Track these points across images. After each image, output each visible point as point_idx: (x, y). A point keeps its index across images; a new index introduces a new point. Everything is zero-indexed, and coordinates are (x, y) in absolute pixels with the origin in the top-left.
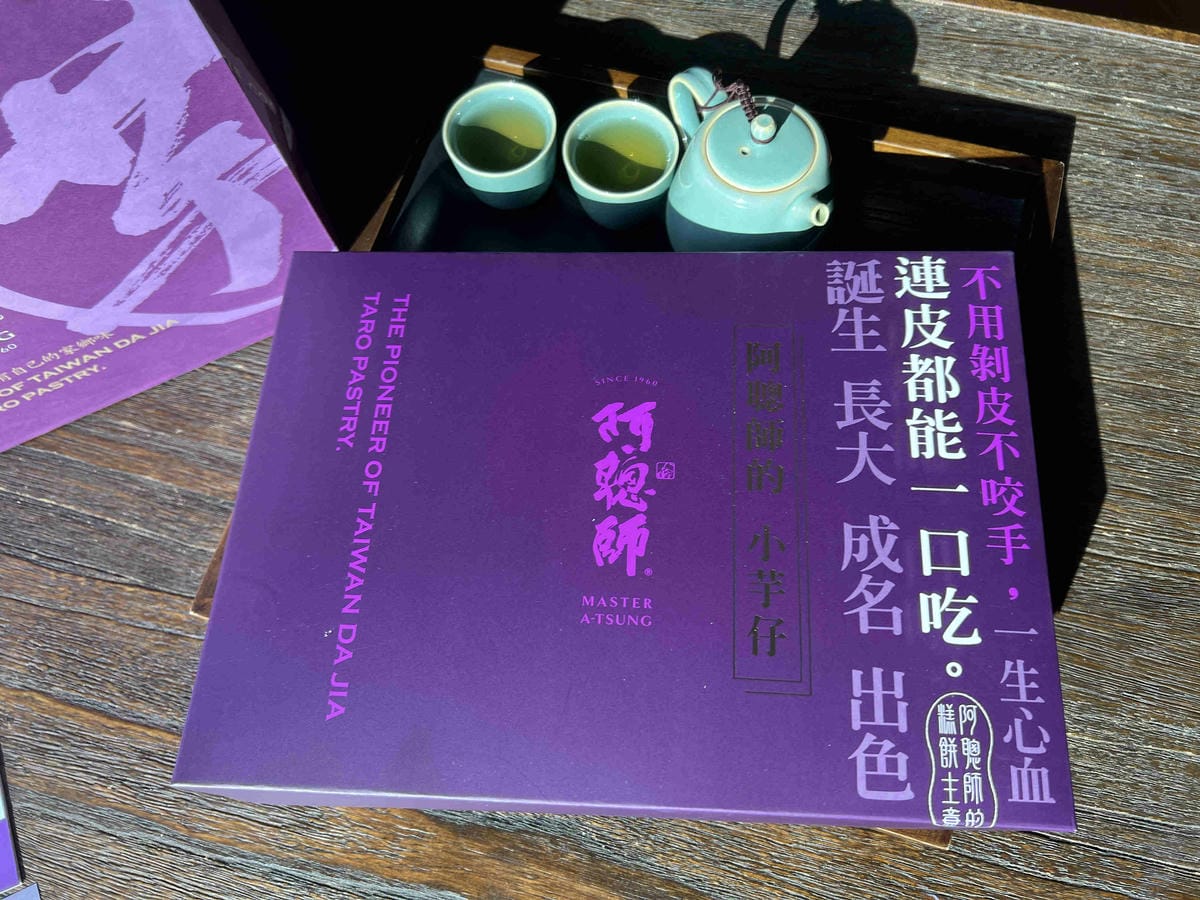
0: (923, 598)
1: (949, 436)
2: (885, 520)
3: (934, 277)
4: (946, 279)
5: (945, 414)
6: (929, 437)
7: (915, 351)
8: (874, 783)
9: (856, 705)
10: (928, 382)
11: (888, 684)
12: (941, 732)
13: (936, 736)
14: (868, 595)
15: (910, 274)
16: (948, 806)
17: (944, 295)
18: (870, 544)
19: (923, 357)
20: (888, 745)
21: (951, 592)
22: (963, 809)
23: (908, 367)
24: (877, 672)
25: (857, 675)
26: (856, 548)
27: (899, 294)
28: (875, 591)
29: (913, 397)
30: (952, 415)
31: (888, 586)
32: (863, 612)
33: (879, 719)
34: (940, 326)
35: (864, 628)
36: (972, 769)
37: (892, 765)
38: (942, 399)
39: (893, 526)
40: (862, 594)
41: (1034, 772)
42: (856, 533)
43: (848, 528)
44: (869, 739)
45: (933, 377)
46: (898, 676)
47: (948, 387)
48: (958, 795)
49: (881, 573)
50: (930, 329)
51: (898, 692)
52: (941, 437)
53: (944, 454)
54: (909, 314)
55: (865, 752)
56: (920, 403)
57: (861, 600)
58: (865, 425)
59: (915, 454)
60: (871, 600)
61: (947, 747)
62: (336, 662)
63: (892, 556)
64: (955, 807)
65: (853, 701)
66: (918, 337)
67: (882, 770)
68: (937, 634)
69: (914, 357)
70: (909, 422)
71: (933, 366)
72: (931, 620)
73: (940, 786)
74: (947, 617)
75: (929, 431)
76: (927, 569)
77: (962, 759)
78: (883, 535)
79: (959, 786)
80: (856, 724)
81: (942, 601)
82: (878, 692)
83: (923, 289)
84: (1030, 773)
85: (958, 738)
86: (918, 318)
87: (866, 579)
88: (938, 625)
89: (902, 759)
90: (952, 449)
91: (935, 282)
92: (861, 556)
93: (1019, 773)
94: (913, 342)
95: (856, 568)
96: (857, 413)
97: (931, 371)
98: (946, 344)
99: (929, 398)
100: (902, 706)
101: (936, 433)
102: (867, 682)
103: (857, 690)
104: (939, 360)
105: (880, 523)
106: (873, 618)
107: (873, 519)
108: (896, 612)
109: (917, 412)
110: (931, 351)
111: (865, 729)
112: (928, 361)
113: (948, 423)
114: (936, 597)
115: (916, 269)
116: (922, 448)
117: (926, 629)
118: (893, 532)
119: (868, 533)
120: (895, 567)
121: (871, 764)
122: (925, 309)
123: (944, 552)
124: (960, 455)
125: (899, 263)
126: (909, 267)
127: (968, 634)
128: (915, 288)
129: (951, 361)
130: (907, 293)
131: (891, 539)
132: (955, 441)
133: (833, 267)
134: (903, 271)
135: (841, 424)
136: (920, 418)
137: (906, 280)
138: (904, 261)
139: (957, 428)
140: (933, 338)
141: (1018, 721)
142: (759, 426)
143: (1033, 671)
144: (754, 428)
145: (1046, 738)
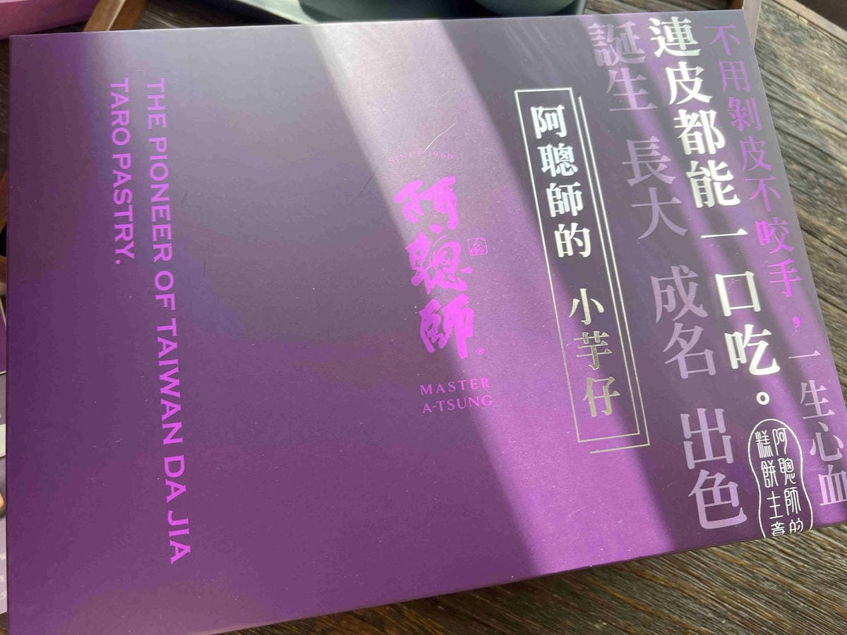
0: (728, 337)
1: (724, 184)
2: (685, 269)
3: (684, 35)
4: (695, 38)
5: (717, 164)
6: (707, 186)
7: (682, 106)
8: (713, 514)
9: (688, 446)
10: (697, 135)
11: (712, 422)
12: (761, 456)
13: (757, 460)
14: (683, 342)
15: (663, 34)
16: (774, 521)
17: (696, 53)
18: (677, 293)
19: (689, 112)
20: (719, 477)
21: (749, 328)
22: (786, 521)
23: (679, 123)
24: (701, 413)
25: (685, 418)
27: (658, 53)
28: (687, 337)
29: (688, 151)
30: (723, 165)
31: (698, 331)
32: (680, 358)
33: (709, 456)
34: (698, 82)
35: (685, 374)
36: (790, 485)
37: (725, 494)
38: (712, 151)
39: (693, 275)
40: (677, 343)
41: (836, 476)
42: (663, 285)
43: (655, 281)
44: (704, 475)
45: (701, 129)
46: (719, 413)
47: (715, 139)
48: (782, 510)
49: (691, 320)
50: (691, 85)
51: (721, 428)
52: (717, 186)
53: (723, 202)
54: (670, 71)
55: (701, 488)
56: (695, 155)
57: (677, 348)
58: (653, 181)
59: (699, 204)
60: (686, 346)
61: (768, 469)
63: (696, 303)
64: (779, 520)
65: (685, 443)
66: (681, 94)
67: (718, 501)
68: (744, 368)
69: (682, 112)
70: (689, 174)
71: (699, 119)
72: (738, 357)
73: (767, 504)
74: (750, 352)
75: (707, 180)
76: (727, 311)
77: (780, 476)
78: (686, 283)
79: (781, 501)
80: (691, 464)
81: (743, 338)
82: (705, 431)
83: (677, 48)
84: (833, 478)
85: (775, 458)
86: (678, 75)
87: (678, 328)
88: (744, 361)
89: (733, 487)
90: (728, 196)
91: (686, 41)
92: (671, 306)
93: (826, 479)
94: (678, 99)
95: (668, 317)
96: (644, 170)
97: (698, 124)
98: (706, 99)
99: (701, 150)
100: (726, 440)
101: (712, 182)
102: (695, 424)
103: (688, 433)
104: (703, 113)
105: (681, 272)
106: (691, 363)
107: (675, 270)
108: (708, 354)
109: (694, 164)
110: (693, 106)
111: (699, 467)
112: (694, 116)
113: (722, 172)
114: (737, 335)
115: (667, 29)
116: (704, 198)
117: (735, 366)
118: (693, 280)
119: (673, 283)
120: (701, 312)
121: (708, 497)
122: (683, 67)
123: (739, 291)
124: (736, 201)
125: (652, 24)
126: (661, 27)
127: (769, 364)
128: (670, 47)
129: (713, 113)
130: (664, 53)
131: (693, 286)
132: (729, 188)
133: (595, 30)
134: (657, 31)
135: (632, 182)
136: (698, 170)
137: (661, 40)
138: (656, 22)
139: (729, 176)
140: (695, 93)
141: (818, 435)
142: (558, 190)
143: (822, 388)
144: (554, 193)
145: (841, 445)
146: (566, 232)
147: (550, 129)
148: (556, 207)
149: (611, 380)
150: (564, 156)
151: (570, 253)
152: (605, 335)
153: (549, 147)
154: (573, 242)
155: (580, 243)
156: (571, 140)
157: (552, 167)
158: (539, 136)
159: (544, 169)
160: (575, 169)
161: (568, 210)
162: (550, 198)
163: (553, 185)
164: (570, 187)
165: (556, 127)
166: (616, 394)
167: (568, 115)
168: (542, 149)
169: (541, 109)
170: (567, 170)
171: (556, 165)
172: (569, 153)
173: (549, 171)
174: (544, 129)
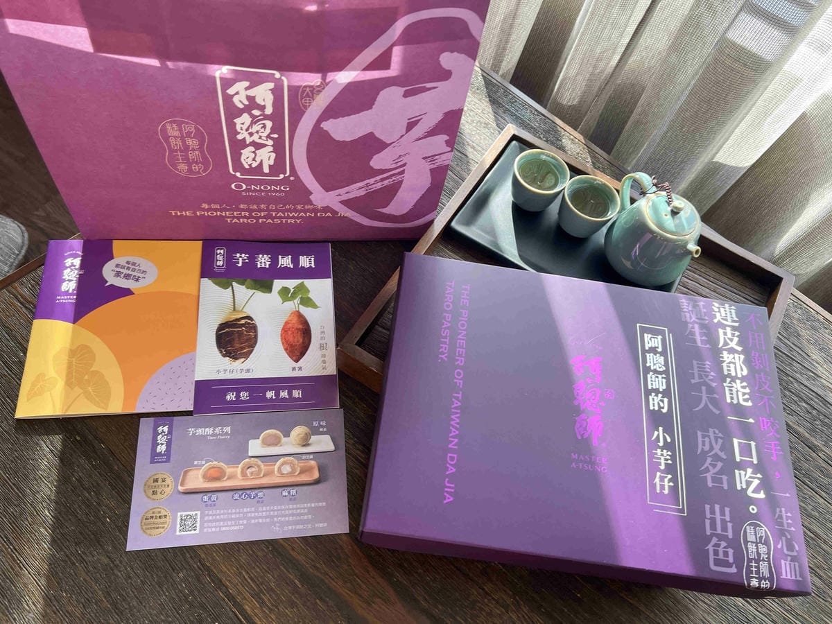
0: (737, 472)
1: (744, 394)
2: (717, 432)
3: (731, 315)
4: (737, 317)
5: (741, 383)
6: (734, 392)
7: (725, 350)
8: (718, 562)
9: (708, 522)
10: (732, 366)
11: (723, 513)
12: (748, 540)
13: (746, 542)
14: (710, 468)
15: (719, 312)
16: (753, 577)
17: (737, 324)
18: (710, 442)
19: (729, 353)
20: (723, 544)
21: (749, 471)
22: (760, 579)
23: (722, 357)
24: (717, 507)
25: (707, 507)
26: (704, 444)
27: (716, 321)
28: (714, 466)
29: (726, 373)
30: (745, 384)
31: (720, 465)
32: (709, 476)
33: (719, 531)
34: (736, 339)
35: (710, 484)
36: (763, 560)
37: (726, 554)
38: (739, 376)
39: (720, 435)
40: (707, 467)
41: (792, 564)
42: (704, 437)
43: (699, 433)
44: (714, 540)
45: (734, 363)
46: (727, 510)
47: (742, 370)
48: (758, 572)
49: (717, 458)
50: (731, 340)
51: (728, 518)
52: (740, 394)
53: (742, 402)
54: (721, 331)
55: (713, 546)
56: (729, 376)
57: (707, 470)
58: (705, 384)
59: (729, 400)
60: (713, 471)
61: (752, 548)
62: (447, 473)
63: (721, 450)
64: (756, 578)
65: (706, 520)
66: (726, 344)
67: (721, 556)
68: (744, 491)
69: (725, 353)
70: (725, 384)
71: (734, 358)
72: (741, 483)
73: (749, 567)
74: (749, 483)
75: (734, 390)
76: (738, 458)
77: (759, 554)
78: (716, 439)
79: (758, 567)
80: (708, 532)
81: (745, 475)
82: (718, 517)
83: (726, 320)
84: (790, 564)
85: (757, 544)
86: (725, 334)
87: (709, 460)
88: (744, 487)
89: (731, 551)
90: (746, 400)
91: (732, 317)
92: (707, 448)
93: (785, 564)
94: (724, 345)
95: (704, 453)
96: (700, 377)
97: (733, 361)
98: (739, 349)
99: (733, 374)
100: (730, 525)
101: (737, 391)
102: (713, 512)
103: (708, 515)
104: (736, 355)
105: (715, 433)
106: (714, 480)
107: (711, 430)
108: (725, 478)
109: (728, 380)
110: (732, 351)
111: (712, 535)
112: (731, 356)
113: (744, 387)
114: (743, 473)
115: (722, 310)
116: (732, 398)
117: (739, 488)
118: (721, 438)
119: (709, 436)
120: (723, 455)
121: (716, 553)
122: (728, 330)
123: (746, 450)
124: (750, 404)
125: (713, 305)
126: (719, 308)
127: (759, 493)
128: (722, 319)
129: (742, 357)
130: (719, 321)
131: (720, 441)
132: (747, 396)
133: (683, 302)
134: (716, 310)
135: (693, 381)
136: (730, 383)
137: (718, 314)
138: (717, 305)
139: (747, 390)
140: (733, 344)
141: (784, 538)
142: (653, 377)
143: (789, 514)
144: (651, 377)
145: (797, 548)
146: (655, 398)
147: (653, 346)
148: (652, 384)
149: (670, 476)
150: (659, 361)
151: (656, 408)
152: (669, 453)
153: (652, 354)
154: (659, 404)
155: (662, 405)
156: (664, 353)
157: (652, 364)
158: (647, 348)
159: (648, 365)
160: (664, 369)
161: (657, 387)
162: (649, 379)
163: (651, 373)
164: (660, 376)
165: (657, 346)
166: (671, 484)
167: (664, 341)
168: (648, 355)
169: (650, 336)
170: (660, 368)
171: (654, 364)
172: (662, 359)
173: (650, 367)
174: (650, 346)
